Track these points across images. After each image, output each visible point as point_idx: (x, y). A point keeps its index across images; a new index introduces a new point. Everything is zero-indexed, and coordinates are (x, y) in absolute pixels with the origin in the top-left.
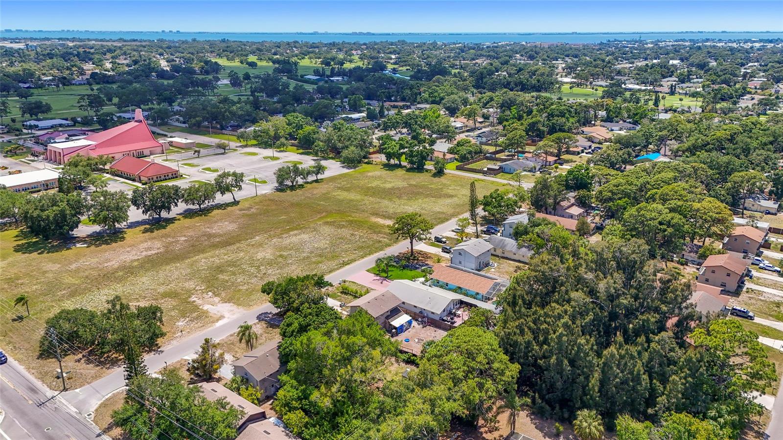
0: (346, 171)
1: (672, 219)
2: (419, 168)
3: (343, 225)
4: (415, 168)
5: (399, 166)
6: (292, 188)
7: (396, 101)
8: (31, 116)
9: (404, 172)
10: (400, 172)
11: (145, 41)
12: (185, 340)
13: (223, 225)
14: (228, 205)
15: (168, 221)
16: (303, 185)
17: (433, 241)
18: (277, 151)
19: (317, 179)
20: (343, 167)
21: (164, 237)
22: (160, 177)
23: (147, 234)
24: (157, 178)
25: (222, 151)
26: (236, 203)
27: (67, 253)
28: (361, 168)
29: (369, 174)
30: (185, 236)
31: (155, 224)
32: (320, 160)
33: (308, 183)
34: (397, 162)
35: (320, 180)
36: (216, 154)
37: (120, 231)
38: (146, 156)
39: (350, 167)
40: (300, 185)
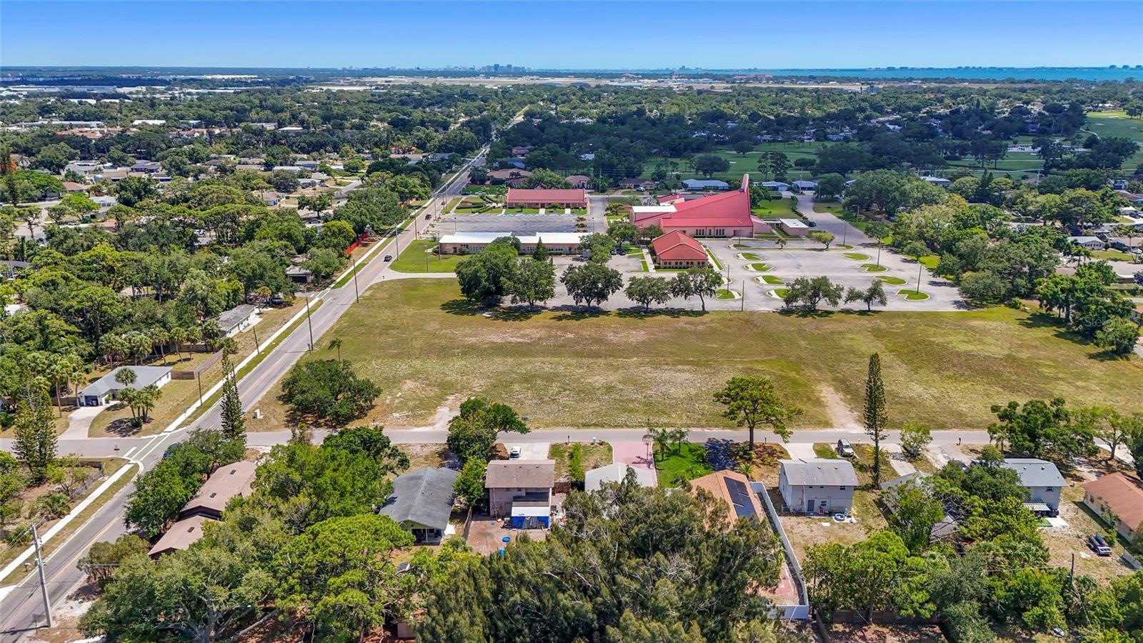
0: (953, 309)
4: (1080, 335)
6: (806, 313)
9: (1052, 335)
13: (637, 333)
14: (687, 313)
15: (596, 312)
16: (832, 313)
17: (834, 447)
18: (905, 261)
19: (869, 311)
20: (956, 302)
21: (559, 328)
22: (681, 263)
23: (554, 320)
24: (677, 263)
25: (824, 246)
26: (703, 312)
27: (466, 318)
28: (985, 309)
29: (974, 323)
30: (577, 334)
31: (578, 313)
32: (945, 284)
33: (848, 312)
34: (1063, 315)
35: (874, 312)
36: (810, 249)
37: (537, 310)
38: (725, 237)
39: (967, 305)
40: (826, 312)
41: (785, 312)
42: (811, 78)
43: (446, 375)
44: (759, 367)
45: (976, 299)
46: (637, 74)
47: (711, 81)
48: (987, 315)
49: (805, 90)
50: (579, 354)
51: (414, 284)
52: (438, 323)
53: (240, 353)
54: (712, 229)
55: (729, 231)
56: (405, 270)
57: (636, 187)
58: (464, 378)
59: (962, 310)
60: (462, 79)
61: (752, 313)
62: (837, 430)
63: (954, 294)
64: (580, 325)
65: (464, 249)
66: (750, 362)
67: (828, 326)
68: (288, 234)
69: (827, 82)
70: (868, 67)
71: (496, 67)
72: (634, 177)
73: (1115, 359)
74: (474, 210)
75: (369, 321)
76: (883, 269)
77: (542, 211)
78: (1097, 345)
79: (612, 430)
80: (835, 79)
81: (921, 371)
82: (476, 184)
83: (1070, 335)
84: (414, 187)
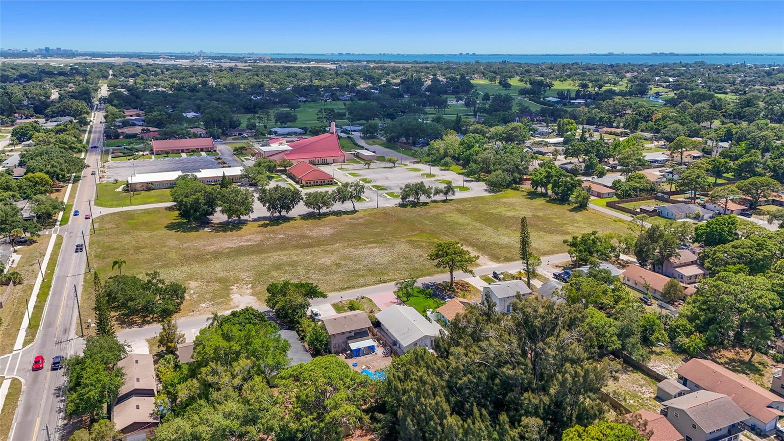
0: (486, 194)
1: (760, 297)
2: (562, 199)
3: (422, 246)
4: (559, 200)
5: (543, 195)
6: (415, 204)
7: (617, 127)
8: (282, 124)
9: (544, 202)
10: (540, 201)
11: (434, 63)
12: (192, 318)
13: (324, 229)
14: (346, 213)
15: (287, 219)
16: (428, 203)
17: (491, 276)
18: (441, 170)
19: (447, 200)
20: (486, 190)
21: (269, 232)
22: (317, 182)
23: (261, 228)
24: (314, 182)
25: (392, 165)
26: (354, 211)
27: (193, 234)
28: (503, 192)
29: (504, 200)
30: (285, 234)
31: (275, 221)
32: (472, 181)
33: (435, 201)
34: (544, 191)
35: (449, 200)
36: (385, 168)
37: (244, 223)
38: (328, 164)
39: (493, 191)
40: (424, 203)
41: (402, 205)
42: (297, 60)
43: (216, 274)
44: (414, 239)
45: (495, 187)
46: (171, 56)
47: (229, 61)
48: (507, 195)
49: (301, 67)
50: (297, 247)
51: (128, 216)
52: (174, 239)
53: (25, 282)
54: (319, 159)
55: (330, 160)
56: (112, 206)
57: (240, 134)
58: (231, 273)
59: (492, 194)
60: (22, 59)
61: (384, 208)
62: (484, 267)
63: (482, 185)
64: (282, 228)
65: (150, 185)
66: (407, 237)
67: (433, 210)
68: (7, 186)
69: (309, 62)
70: (326, 53)
71: (47, 49)
72: (235, 128)
73: (582, 211)
74: (128, 158)
75: (117, 245)
76: (434, 176)
77: (184, 155)
78: (569, 204)
79: (361, 289)
80: (313, 60)
81: (500, 229)
82: (111, 138)
83: (552, 201)
84: (73, 143)
